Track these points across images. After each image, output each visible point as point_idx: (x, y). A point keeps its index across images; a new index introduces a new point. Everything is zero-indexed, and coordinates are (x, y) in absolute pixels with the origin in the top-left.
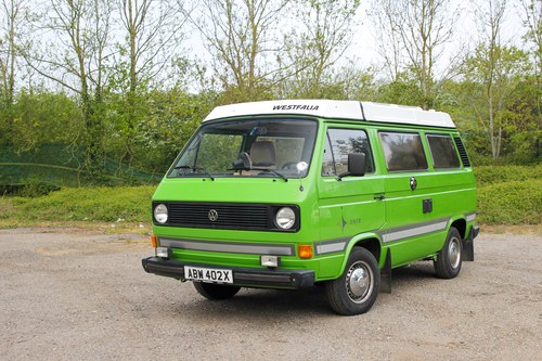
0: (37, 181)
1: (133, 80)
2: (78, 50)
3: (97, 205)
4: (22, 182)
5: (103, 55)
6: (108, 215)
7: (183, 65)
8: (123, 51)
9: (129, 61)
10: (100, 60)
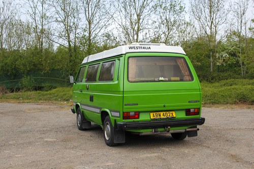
0: (49, 85)
1: (90, 42)
2: (67, 30)
3: (65, 94)
4: (43, 85)
5: (77, 33)
6: (67, 99)
7: (108, 36)
8: (85, 31)
9: (88, 35)
10: (75, 35)
